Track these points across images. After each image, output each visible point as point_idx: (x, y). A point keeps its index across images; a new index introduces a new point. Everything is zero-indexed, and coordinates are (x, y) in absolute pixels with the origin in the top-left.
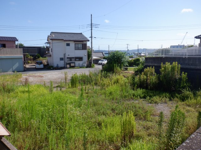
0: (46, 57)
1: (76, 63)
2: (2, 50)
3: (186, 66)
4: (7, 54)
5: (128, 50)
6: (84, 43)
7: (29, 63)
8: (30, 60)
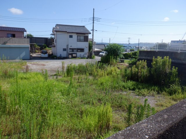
0: (51, 47)
1: (77, 54)
2: (11, 40)
3: (178, 61)
4: (15, 43)
5: (129, 43)
6: (86, 35)
7: (36, 52)
8: (38, 50)
